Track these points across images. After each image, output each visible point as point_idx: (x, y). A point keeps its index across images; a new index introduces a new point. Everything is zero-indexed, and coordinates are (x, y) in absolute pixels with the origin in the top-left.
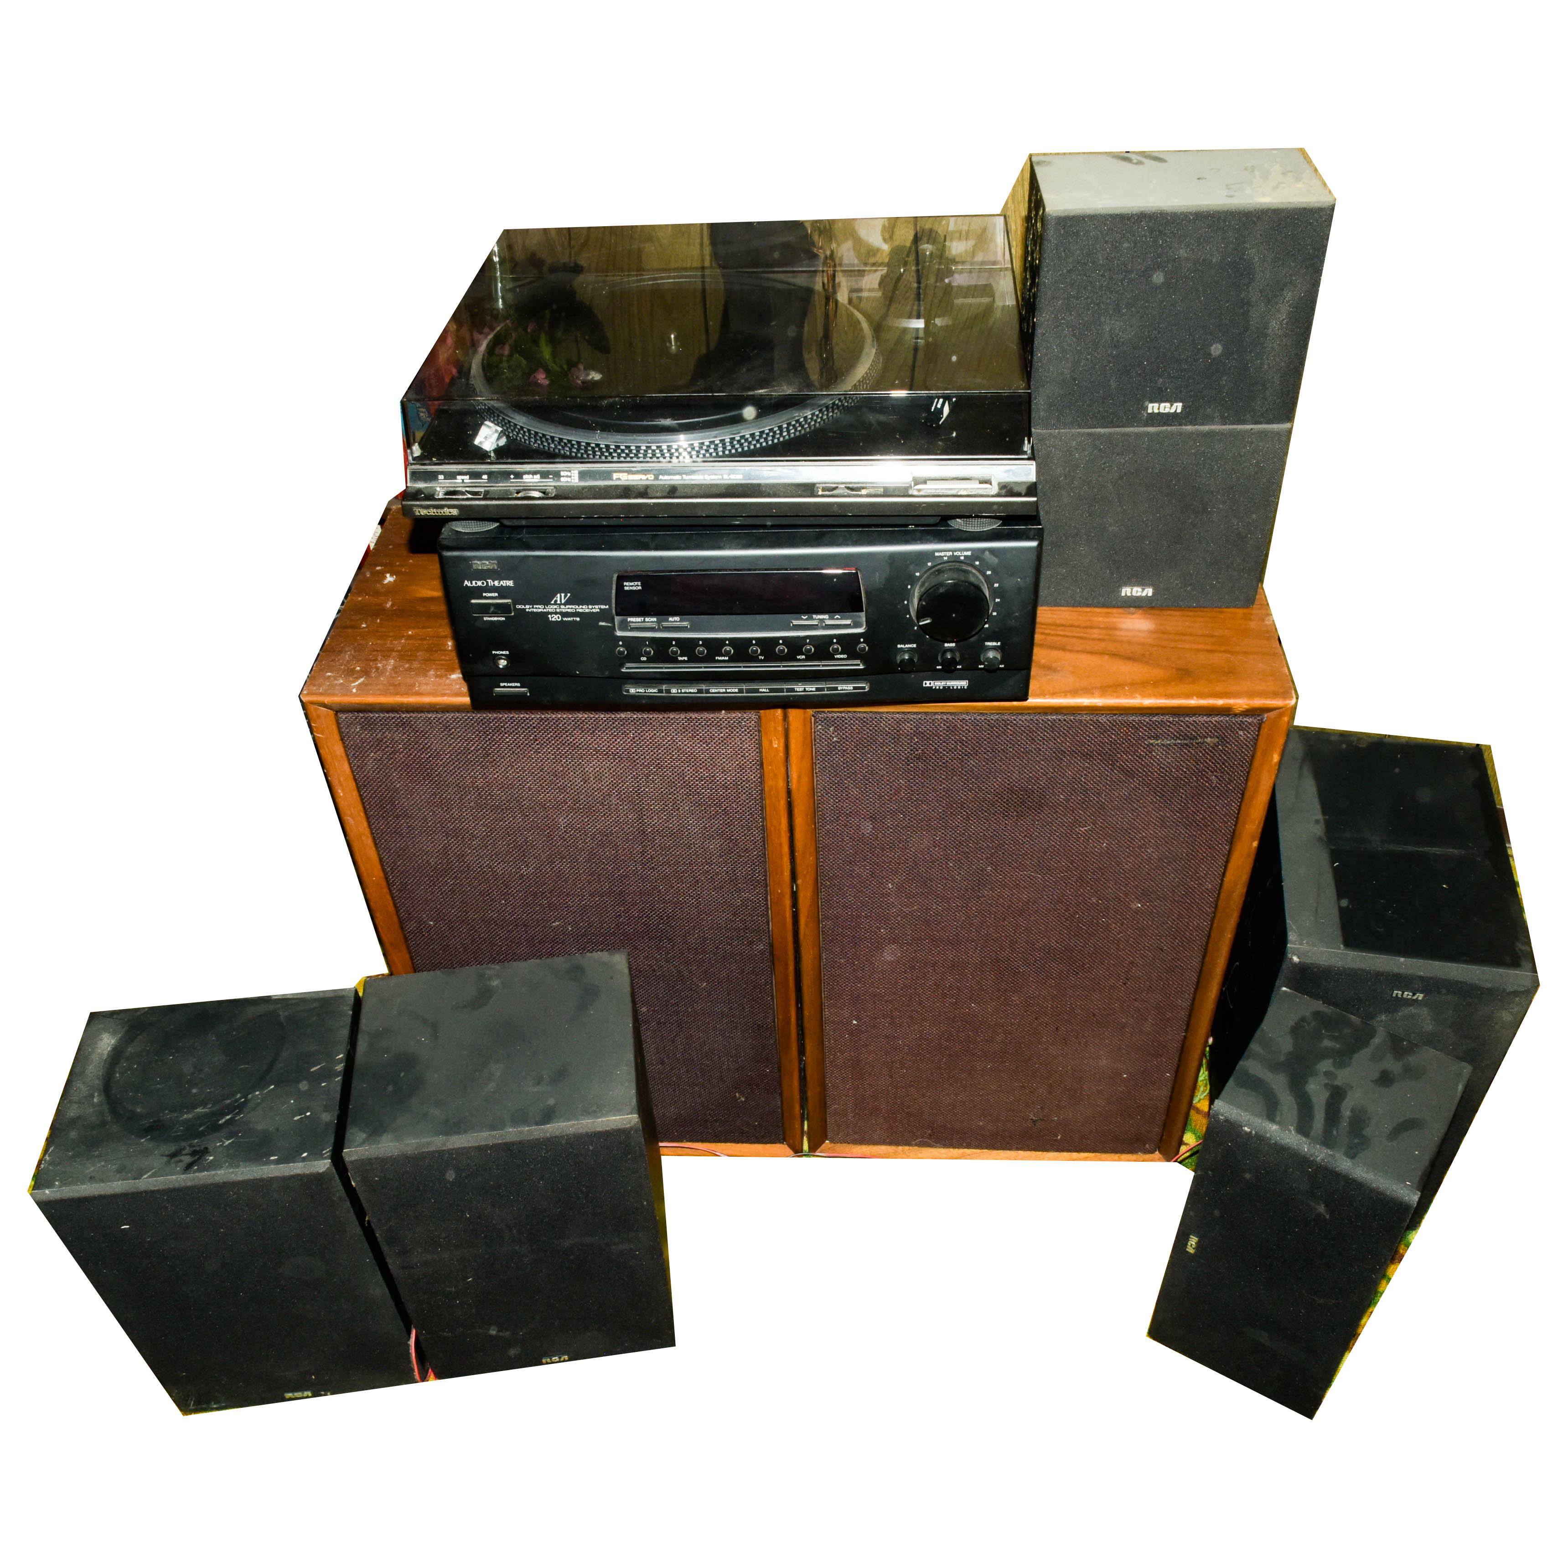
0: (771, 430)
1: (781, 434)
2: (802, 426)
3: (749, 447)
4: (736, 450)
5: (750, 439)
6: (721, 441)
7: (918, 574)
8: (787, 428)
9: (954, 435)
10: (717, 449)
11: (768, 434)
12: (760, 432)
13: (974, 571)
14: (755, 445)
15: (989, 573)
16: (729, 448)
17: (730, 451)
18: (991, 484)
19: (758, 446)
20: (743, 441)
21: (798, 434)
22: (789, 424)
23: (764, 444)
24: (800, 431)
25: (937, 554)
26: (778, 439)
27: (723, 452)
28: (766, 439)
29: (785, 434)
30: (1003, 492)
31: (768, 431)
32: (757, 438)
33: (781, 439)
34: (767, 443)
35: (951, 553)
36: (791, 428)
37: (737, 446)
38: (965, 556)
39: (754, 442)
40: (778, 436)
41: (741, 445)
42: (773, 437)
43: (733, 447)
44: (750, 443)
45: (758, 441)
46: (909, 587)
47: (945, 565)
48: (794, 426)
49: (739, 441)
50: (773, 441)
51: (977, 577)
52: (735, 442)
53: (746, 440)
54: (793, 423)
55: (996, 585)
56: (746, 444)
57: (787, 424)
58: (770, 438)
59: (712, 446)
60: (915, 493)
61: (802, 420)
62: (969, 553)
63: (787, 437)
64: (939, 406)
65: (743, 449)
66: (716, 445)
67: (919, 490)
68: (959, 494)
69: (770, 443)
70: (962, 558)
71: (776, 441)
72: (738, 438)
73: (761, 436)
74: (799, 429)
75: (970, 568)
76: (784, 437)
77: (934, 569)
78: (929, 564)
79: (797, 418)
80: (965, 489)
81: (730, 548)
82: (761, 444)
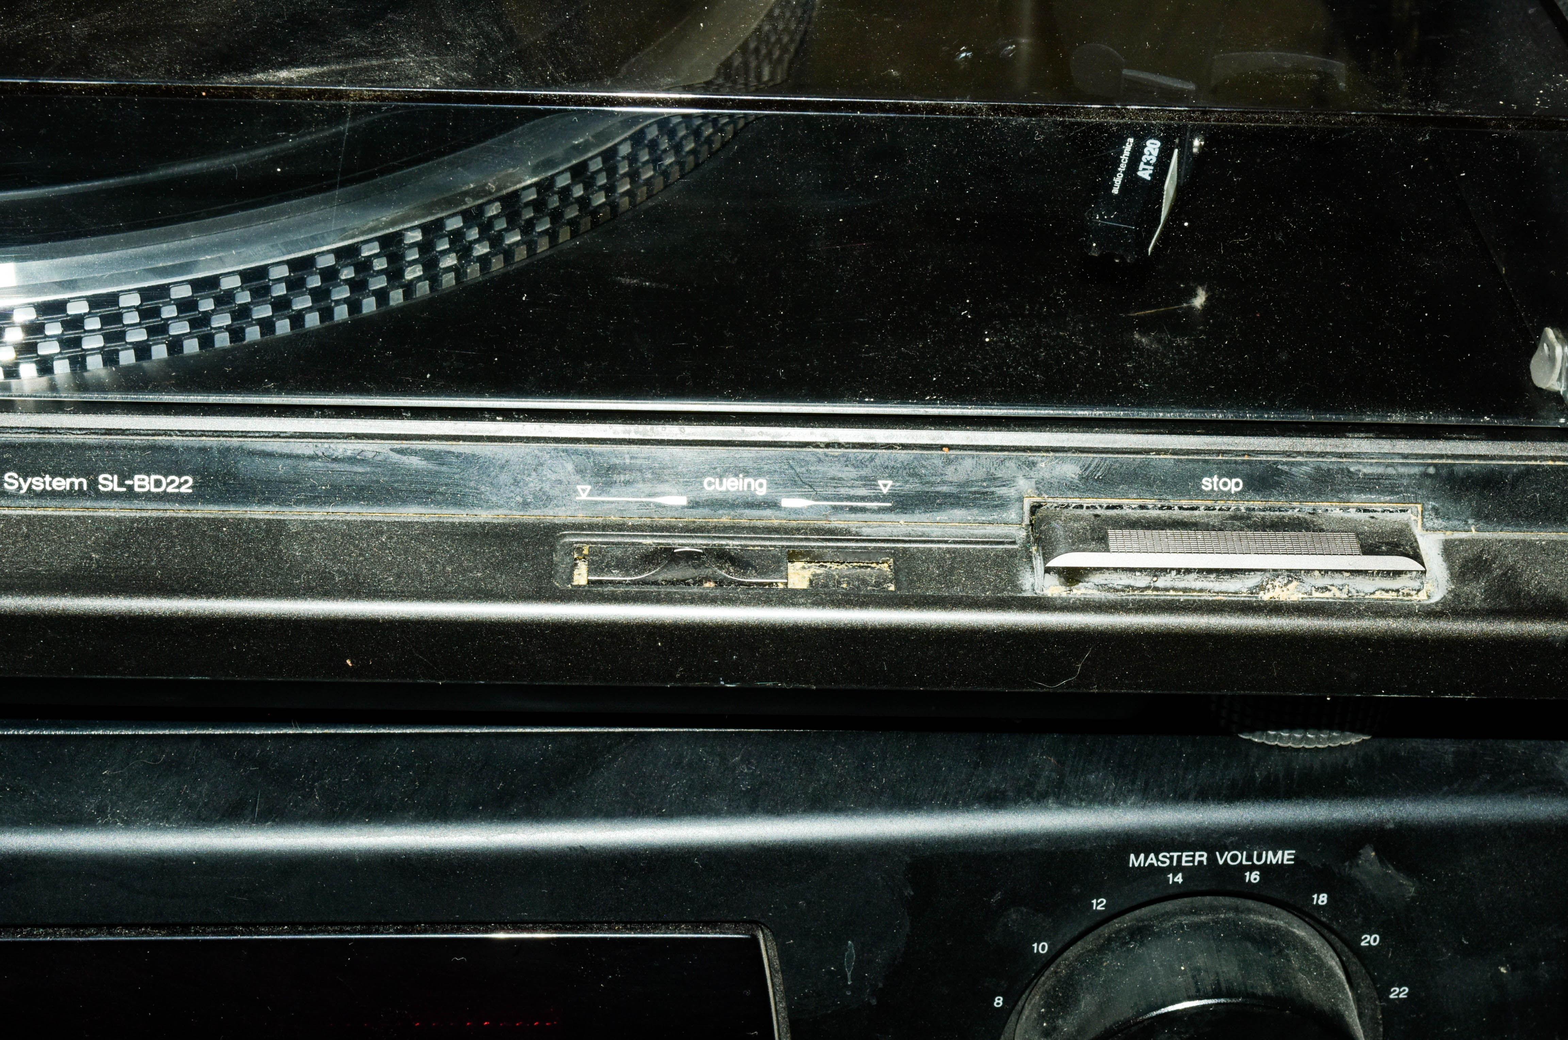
0: (346, 254)
1: (395, 274)
2: (496, 241)
3: (236, 334)
4: (175, 345)
5: (244, 298)
6: (95, 302)
7: (1041, 948)
8: (425, 247)
9: (1199, 300)
10: (76, 342)
11: (330, 275)
12: (293, 265)
13: (1301, 931)
14: (267, 325)
15: (1370, 940)
16: (138, 336)
17: (142, 351)
18: (1417, 557)
19: (283, 327)
20: (207, 305)
21: (473, 271)
22: (432, 230)
23: (313, 320)
24: (484, 260)
25: (1134, 861)
26: (382, 296)
27: (110, 358)
28: (320, 296)
29: (413, 273)
30: (1476, 591)
31: (329, 261)
32: (280, 290)
33: (397, 297)
34: (326, 314)
35: (1201, 857)
36: (443, 245)
37: (179, 328)
38: (1266, 870)
39: (264, 311)
40: (379, 283)
41: (200, 322)
42: (358, 286)
43: (158, 330)
44: (242, 314)
45: (281, 305)
46: (999, 1002)
47: (1168, 906)
48: (457, 236)
49: (186, 306)
50: (354, 306)
51: (1320, 964)
52: (169, 312)
53: (224, 300)
54: (454, 224)
55: (1399, 993)
56: (223, 320)
57: (424, 228)
58: (342, 293)
59: (54, 329)
60: (1053, 588)
61: (493, 210)
62: (1285, 857)
63: (423, 289)
64: (1145, 173)
65: (206, 341)
66: (76, 323)
67: (1072, 576)
68: (1265, 596)
69: (341, 313)
70: (1254, 877)
71: (369, 305)
72: (184, 292)
73: (295, 285)
74: (481, 250)
75: (1282, 920)
76: (409, 289)
77: (1116, 924)
78: (1099, 904)
79: (470, 203)
80: (1293, 574)
81: (130, 821)
82: (297, 319)
